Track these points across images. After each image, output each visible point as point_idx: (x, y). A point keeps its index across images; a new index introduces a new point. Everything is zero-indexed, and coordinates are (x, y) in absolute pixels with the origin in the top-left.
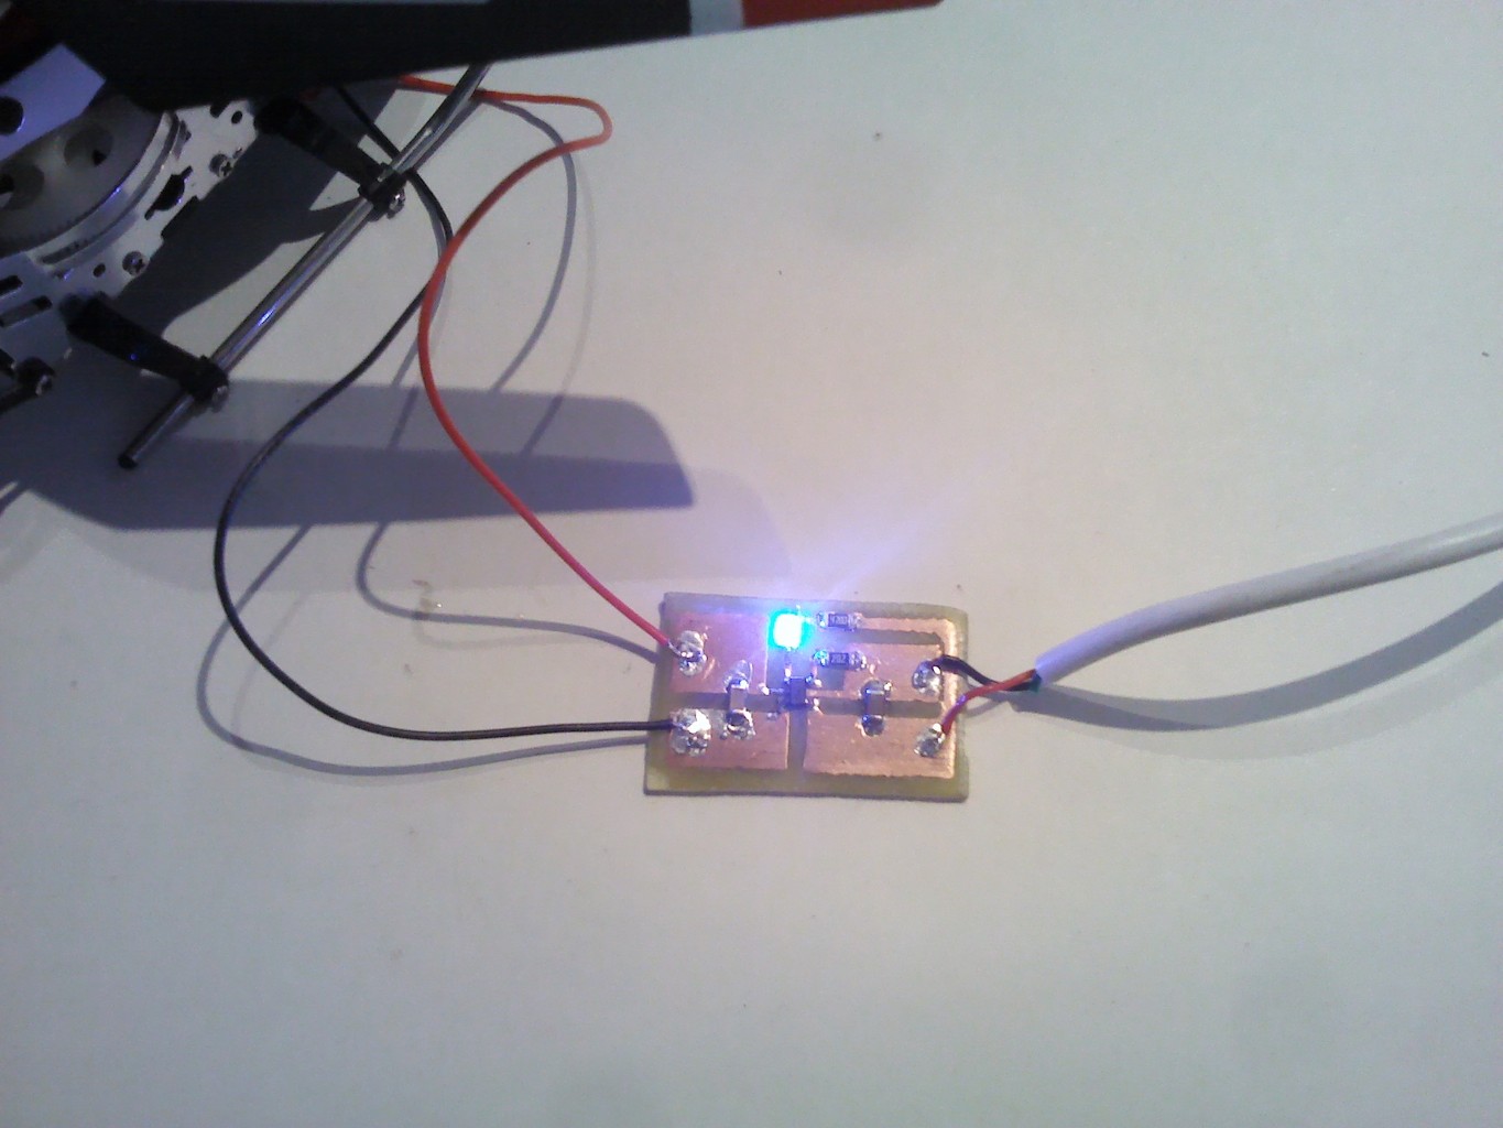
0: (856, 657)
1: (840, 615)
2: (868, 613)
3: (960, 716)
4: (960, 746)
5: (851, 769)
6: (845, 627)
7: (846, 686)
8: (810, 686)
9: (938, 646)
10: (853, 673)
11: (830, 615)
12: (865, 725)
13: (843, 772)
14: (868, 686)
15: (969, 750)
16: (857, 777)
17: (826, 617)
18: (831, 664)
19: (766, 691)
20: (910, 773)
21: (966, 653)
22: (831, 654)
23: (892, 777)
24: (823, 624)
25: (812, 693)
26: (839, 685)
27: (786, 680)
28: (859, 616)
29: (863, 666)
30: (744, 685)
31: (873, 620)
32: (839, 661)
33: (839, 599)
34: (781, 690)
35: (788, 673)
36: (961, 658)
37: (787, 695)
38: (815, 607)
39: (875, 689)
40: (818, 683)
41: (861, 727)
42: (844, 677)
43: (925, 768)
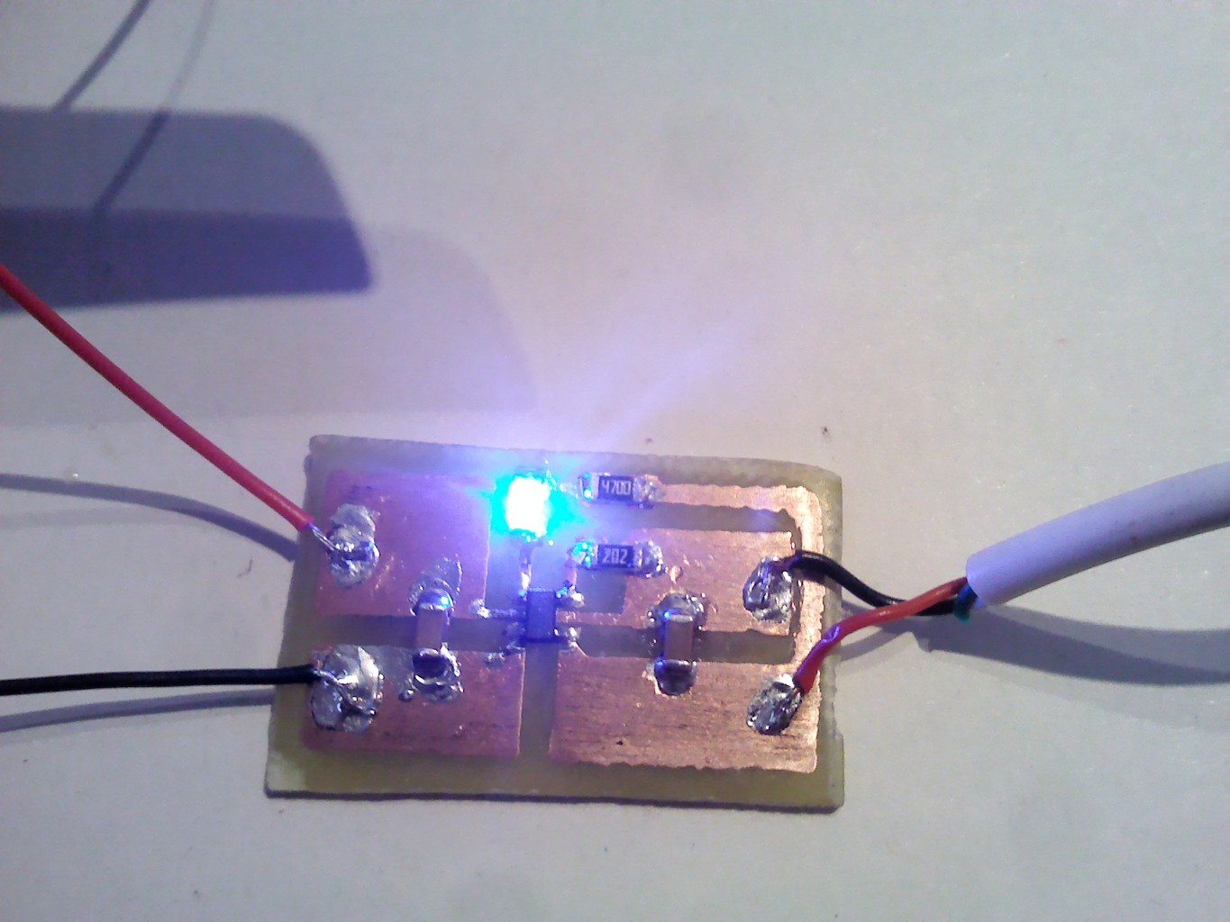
0: (646, 553)
1: (621, 478)
2: (668, 476)
3: (828, 661)
4: (828, 714)
5: (633, 753)
6: (627, 500)
7: (629, 604)
8: (565, 604)
9: (789, 534)
10: (640, 581)
11: (602, 478)
12: (658, 675)
13: (619, 759)
14: (667, 604)
15: (844, 720)
16: (644, 768)
17: (594, 482)
18: (601, 566)
19: (485, 613)
20: (740, 763)
21: (837, 547)
22: (602, 549)
23: (707, 770)
24: (588, 494)
25: (568, 617)
26: (616, 605)
27: (522, 593)
28: (652, 480)
29: (659, 568)
30: (445, 602)
31: (675, 487)
32: (615, 561)
33: (619, 451)
34: (512, 612)
35: (526, 581)
36: (829, 555)
37: (524, 621)
38: (575, 463)
39: (679, 612)
40: (578, 597)
41: (652, 678)
42: (623, 588)
43: (766, 754)
